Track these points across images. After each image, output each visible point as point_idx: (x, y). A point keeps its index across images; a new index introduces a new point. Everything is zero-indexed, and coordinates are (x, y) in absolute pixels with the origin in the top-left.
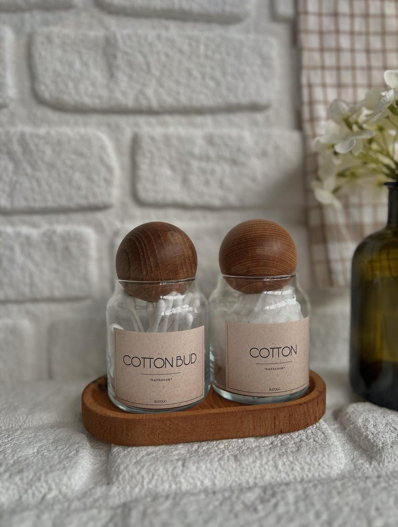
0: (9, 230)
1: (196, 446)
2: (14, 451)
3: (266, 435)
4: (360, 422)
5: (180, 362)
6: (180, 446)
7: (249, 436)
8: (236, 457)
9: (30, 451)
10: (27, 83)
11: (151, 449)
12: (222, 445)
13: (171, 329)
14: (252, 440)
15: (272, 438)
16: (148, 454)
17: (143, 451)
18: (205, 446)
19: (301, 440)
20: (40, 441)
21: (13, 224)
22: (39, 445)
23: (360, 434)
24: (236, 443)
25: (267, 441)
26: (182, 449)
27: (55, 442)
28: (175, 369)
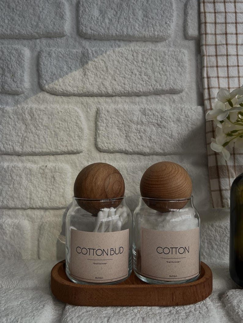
0: (20, 165)
1: (119, 309)
2: (6, 302)
3: (166, 306)
4: (235, 302)
5: (112, 252)
6: (109, 308)
7: (155, 305)
8: (143, 318)
9: (16, 303)
10: (36, 80)
11: (89, 308)
12: (136, 309)
13: (107, 230)
14: (157, 308)
15: (171, 308)
16: (87, 312)
17: (84, 309)
18: (125, 309)
19: (190, 311)
20: (23, 297)
21: (22, 162)
22: (21, 300)
23: (234, 311)
24: (145, 309)
25: (166, 310)
26: (109, 310)
27: (32, 299)
28: (109, 257)
